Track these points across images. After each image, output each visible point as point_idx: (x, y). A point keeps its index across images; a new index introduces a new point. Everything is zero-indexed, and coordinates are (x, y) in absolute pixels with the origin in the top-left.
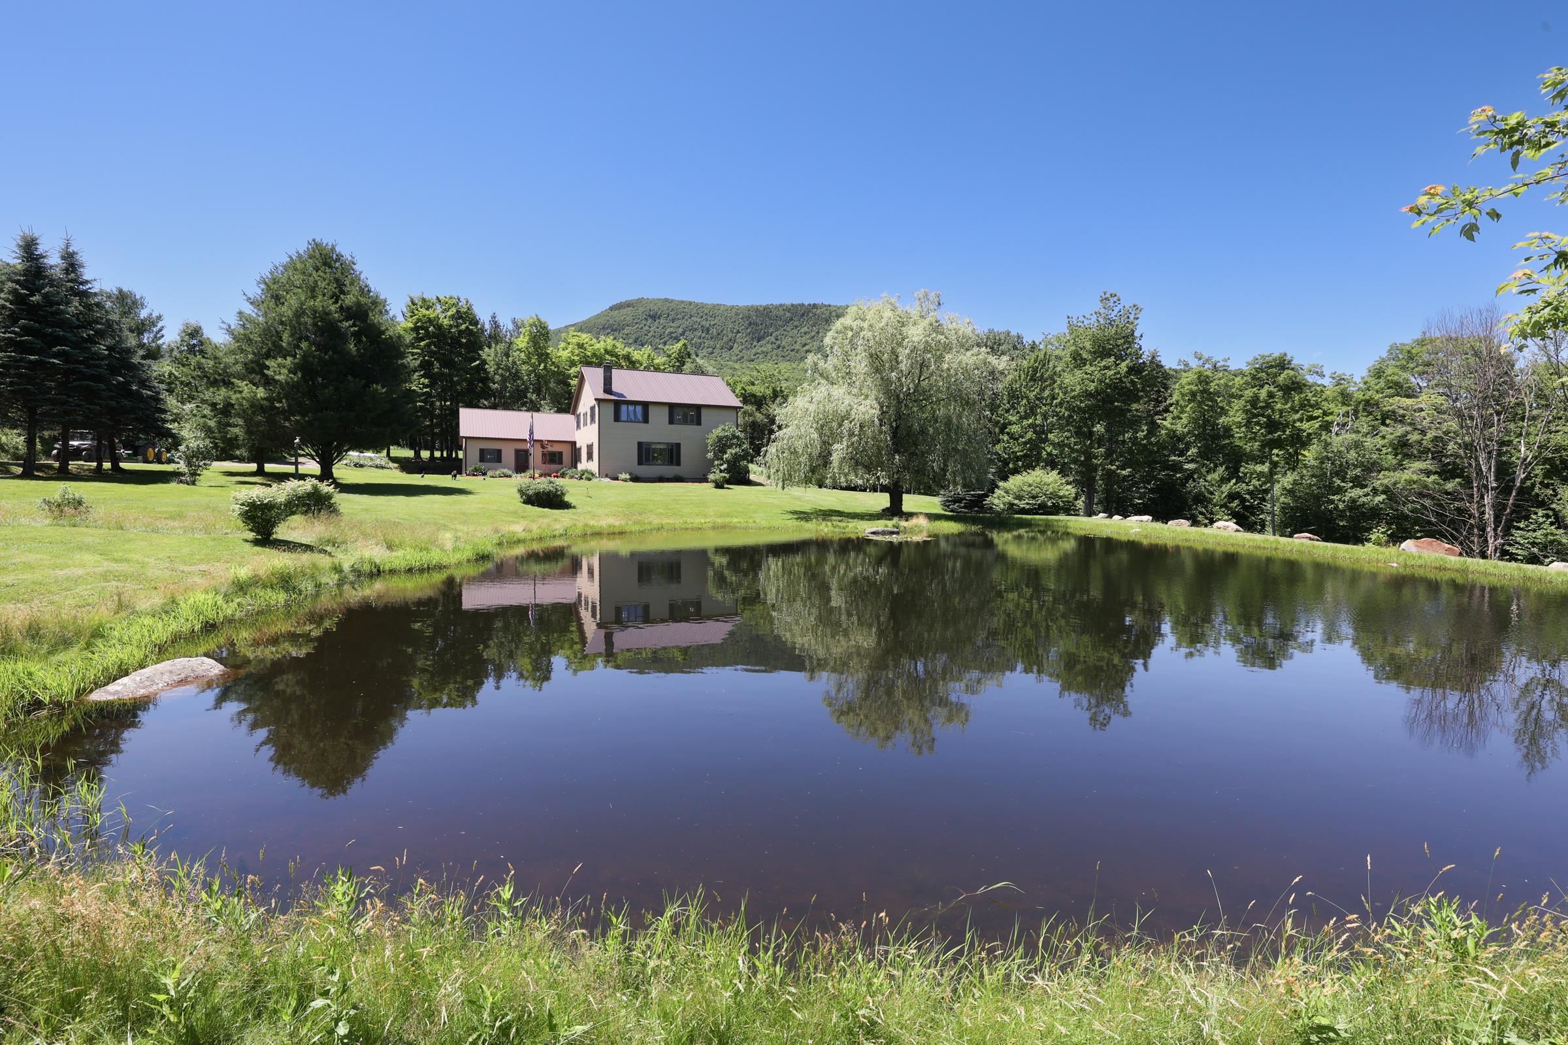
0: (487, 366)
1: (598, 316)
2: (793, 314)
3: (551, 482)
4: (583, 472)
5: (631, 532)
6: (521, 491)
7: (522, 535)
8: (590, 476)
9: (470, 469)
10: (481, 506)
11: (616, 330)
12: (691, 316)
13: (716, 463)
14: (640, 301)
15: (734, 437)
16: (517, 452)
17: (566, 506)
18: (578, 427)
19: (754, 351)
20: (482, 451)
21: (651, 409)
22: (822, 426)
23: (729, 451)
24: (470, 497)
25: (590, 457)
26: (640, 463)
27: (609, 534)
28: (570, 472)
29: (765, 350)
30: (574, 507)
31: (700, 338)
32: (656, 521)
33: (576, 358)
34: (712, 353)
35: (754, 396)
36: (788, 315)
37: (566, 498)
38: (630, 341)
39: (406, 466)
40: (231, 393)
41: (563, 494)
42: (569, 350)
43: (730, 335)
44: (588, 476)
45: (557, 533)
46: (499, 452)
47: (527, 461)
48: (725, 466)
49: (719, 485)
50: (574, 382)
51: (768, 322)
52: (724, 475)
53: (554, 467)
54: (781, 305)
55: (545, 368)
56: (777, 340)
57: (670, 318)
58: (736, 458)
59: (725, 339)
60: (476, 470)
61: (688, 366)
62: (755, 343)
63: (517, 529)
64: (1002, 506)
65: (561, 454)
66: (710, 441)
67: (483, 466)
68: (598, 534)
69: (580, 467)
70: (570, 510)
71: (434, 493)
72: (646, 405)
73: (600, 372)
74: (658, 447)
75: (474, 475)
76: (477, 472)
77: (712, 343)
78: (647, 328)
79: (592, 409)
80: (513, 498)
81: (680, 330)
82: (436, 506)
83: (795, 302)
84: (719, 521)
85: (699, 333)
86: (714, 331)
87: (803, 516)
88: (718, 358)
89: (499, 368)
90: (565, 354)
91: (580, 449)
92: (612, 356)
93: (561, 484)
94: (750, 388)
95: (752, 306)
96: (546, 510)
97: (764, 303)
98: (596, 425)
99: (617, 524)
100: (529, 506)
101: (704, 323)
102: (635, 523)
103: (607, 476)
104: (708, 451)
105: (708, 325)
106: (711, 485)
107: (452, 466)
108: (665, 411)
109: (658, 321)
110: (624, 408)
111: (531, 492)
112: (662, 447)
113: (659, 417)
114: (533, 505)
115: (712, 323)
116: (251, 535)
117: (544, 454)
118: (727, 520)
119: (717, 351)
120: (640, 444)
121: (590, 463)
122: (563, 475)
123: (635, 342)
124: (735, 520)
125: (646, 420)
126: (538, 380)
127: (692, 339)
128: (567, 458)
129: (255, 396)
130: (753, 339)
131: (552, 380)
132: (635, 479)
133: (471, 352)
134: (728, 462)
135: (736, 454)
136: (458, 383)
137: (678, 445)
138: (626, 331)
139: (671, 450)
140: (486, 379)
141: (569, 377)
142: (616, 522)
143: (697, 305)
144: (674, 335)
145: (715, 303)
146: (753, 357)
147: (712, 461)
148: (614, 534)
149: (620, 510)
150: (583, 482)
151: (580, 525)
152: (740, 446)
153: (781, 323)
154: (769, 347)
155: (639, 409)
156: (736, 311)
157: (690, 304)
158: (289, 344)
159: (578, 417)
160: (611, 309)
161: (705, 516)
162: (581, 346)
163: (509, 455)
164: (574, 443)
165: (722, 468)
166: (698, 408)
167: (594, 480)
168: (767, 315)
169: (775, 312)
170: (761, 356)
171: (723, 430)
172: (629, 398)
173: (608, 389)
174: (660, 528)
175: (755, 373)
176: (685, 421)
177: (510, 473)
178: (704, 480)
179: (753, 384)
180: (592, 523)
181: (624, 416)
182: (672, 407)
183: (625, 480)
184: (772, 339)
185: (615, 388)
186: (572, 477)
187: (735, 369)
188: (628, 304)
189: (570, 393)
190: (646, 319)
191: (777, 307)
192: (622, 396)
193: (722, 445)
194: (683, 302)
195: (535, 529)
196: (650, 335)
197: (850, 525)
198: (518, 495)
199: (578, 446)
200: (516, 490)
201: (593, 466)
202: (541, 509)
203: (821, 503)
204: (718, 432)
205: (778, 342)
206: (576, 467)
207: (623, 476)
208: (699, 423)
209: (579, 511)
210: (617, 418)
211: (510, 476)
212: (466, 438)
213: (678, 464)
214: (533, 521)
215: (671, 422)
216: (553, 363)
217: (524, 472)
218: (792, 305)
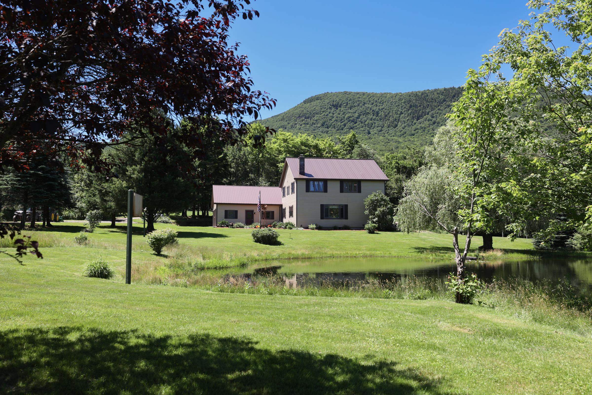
0: (227, 157)
1: (295, 108)
2: (445, 96)
3: (270, 230)
4: (287, 224)
5: (314, 258)
6: (254, 235)
7: (257, 258)
8: (291, 227)
9: (219, 223)
10: (234, 243)
11: (308, 118)
12: (365, 103)
13: (370, 217)
14: (326, 95)
15: (382, 199)
16: (247, 212)
17: (279, 244)
18: (284, 195)
19: (414, 127)
20: (226, 212)
21: (329, 184)
22: (432, 193)
23: (378, 209)
24: (226, 238)
25: (291, 214)
26: (322, 218)
27: (302, 258)
28: (279, 224)
29: (423, 125)
30: (283, 244)
31: (371, 119)
32: (329, 253)
33: (282, 149)
34: (381, 131)
35: (405, 167)
36: (442, 97)
37: (279, 239)
38: (319, 125)
39: (182, 222)
40: (111, 184)
41: (277, 237)
42: (277, 144)
43: (395, 116)
44: (290, 226)
45: (275, 257)
46: (236, 212)
47: (253, 217)
48: (376, 219)
49: (371, 231)
50: (281, 165)
51: (425, 104)
52: (374, 225)
53: (269, 221)
54: (435, 90)
55: (262, 157)
56: (433, 117)
57: (349, 106)
58: (384, 214)
59: (391, 119)
60: (223, 223)
61: (356, 150)
62: (415, 121)
63: (254, 254)
64: (578, 245)
65: (273, 212)
66: (366, 203)
67: (227, 221)
68: (296, 258)
69: (285, 221)
70: (281, 246)
71: (208, 237)
72: (325, 181)
73: (297, 160)
74: (334, 207)
75: (221, 227)
76: (223, 225)
77: (381, 123)
78: (331, 115)
79: (293, 184)
80: (249, 239)
81: (357, 115)
82: (211, 243)
83: (447, 87)
84: (368, 253)
85: (370, 116)
86: (382, 114)
87: (421, 250)
88: (386, 135)
89: (234, 159)
90: (275, 146)
91: (285, 209)
92: (306, 146)
93: (276, 231)
94: (402, 162)
95: (412, 93)
96: (268, 246)
97: (422, 90)
98: (295, 195)
99: (307, 253)
100: (258, 244)
101: (374, 108)
102: (317, 253)
103: (301, 226)
104: (365, 210)
105: (377, 110)
106: (366, 231)
107: (208, 222)
108: (338, 184)
109: (339, 109)
110: (311, 183)
111: (259, 236)
112: (336, 207)
113: (334, 188)
114: (260, 243)
115: (381, 107)
116: (154, 252)
117: (263, 213)
118: (373, 252)
119: (385, 129)
120: (322, 206)
121: (291, 218)
122: (274, 226)
123: (323, 125)
124: (378, 252)
125: (326, 191)
126: (258, 164)
127: (365, 121)
128: (277, 215)
129: (122, 186)
130: (413, 118)
131: (266, 163)
132: (319, 228)
133: (218, 148)
134: (378, 216)
135: (383, 211)
136: (210, 169)
137: (346, 206)
138: (315, 118)
139: (342, 209)
140: (227, 166)
141: (277, 162)
142: (307, 252)
143: (369, 94)
144: (351, 119)
145: (383, 92)
146: (413, 132)
147: (368, 216)
148: (305, 258)
149: (309, 246)
150: (287, 230)
151: (286, 253)
152: (386, 205)
153: (436, 104)
154: (427, 123)
155: (321, 184)
156: (399, 97)
157: (364, 94)
158: (138, 158)
159: (284, 189)
160: (305, 102)
161: (360, 250)
162: (285, 141)
163: (242, 214)
164: (281, 206)
165: (375, 220)
166: (359, 182)
167: (294, 229)
168: (425, 99)
169: (430, 96)
170: (420, 131)
171: (375, 195)
172: (315, 177)
173: (302, 172)
174: (332, 257)
175: (407, 150)
176: (350, 191)
177: (243, 225)
178: (362, 228)
179: (405, 158)
180: (293, 252)
181: (312, 188)
182: (342, 181)
183: (313, 229)
184: (429, 117)
185: (307, 171)
186: (280, 227)
187: (399, 142)
188: (317, 98)
189: (277, 171)
190: (330, 108)
191: (432, 92)
192: (311, 175)
193: (374, 205)
194: (358, 93)
195: (264, 256)
196: (333, 120)
197: (447, 255)
198: (252, 238)
199: (284, 207)
200: (251, 235)
201: (293, 220)
202: (265, 245)
203: (439, 242)
204: (372, 197)
205: (434, 119)
206: (282, 221)
207: (311, 226)
208: (360, 191)
209: (286, 246)
210: (308, 190)
211: (243, 227)
212: (217, 204)
213: (346, 218)
214: (262, 251)
215: (342, 191)
216: (268, 152)
217: (251, 224)
218: (445, 89)
